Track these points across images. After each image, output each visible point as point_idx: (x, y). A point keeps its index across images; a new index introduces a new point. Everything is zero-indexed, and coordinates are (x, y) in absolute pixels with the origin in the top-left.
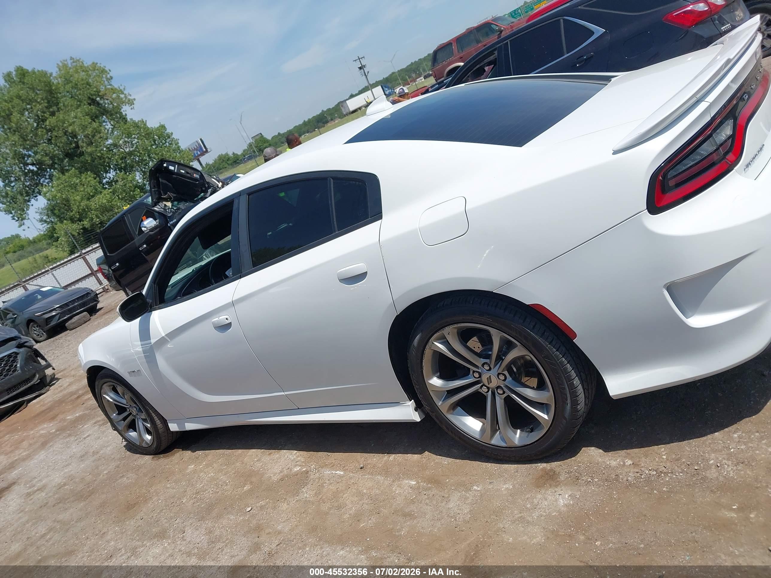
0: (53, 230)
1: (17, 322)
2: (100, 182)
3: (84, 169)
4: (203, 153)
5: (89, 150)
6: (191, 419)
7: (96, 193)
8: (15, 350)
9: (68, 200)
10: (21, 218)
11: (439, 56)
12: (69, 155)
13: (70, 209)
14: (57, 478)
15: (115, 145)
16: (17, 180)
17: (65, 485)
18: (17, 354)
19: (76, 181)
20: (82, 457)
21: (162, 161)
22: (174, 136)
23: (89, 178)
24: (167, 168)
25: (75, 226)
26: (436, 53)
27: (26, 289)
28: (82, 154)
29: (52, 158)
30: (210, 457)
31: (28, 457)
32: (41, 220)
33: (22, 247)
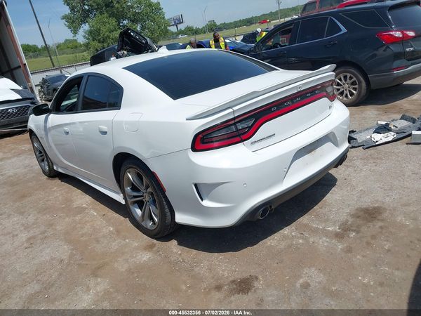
0: (88, 44)
1: (50, 88)
2: (119, 25)
3: (112, 15)
4: (180, 23)
5: (117, 6)
6: (61, 167)
7: (115, 30)
8: (29, 104)
9: (100, 30)
10: (75, 32)
11: (308, 7)
12: (107, 6)
13: (99, 35)
14: (11, 173)
15: (132, 7)
16: (78, 11)
17: (12, 177)
18: (30, 106)
19: (106, 20)
20: (26, 167)
21: (128, 29)
22: (163, 10)
23: (113, 21)
24: (130, 33)
25: (100, 45)
26: (306, 5)
27: (61, 72)
28: (113, 7)
29: (98, 5)
30: (64, 187)
31: (10, 158)
32: (84, 37)
33: (76, 47)
